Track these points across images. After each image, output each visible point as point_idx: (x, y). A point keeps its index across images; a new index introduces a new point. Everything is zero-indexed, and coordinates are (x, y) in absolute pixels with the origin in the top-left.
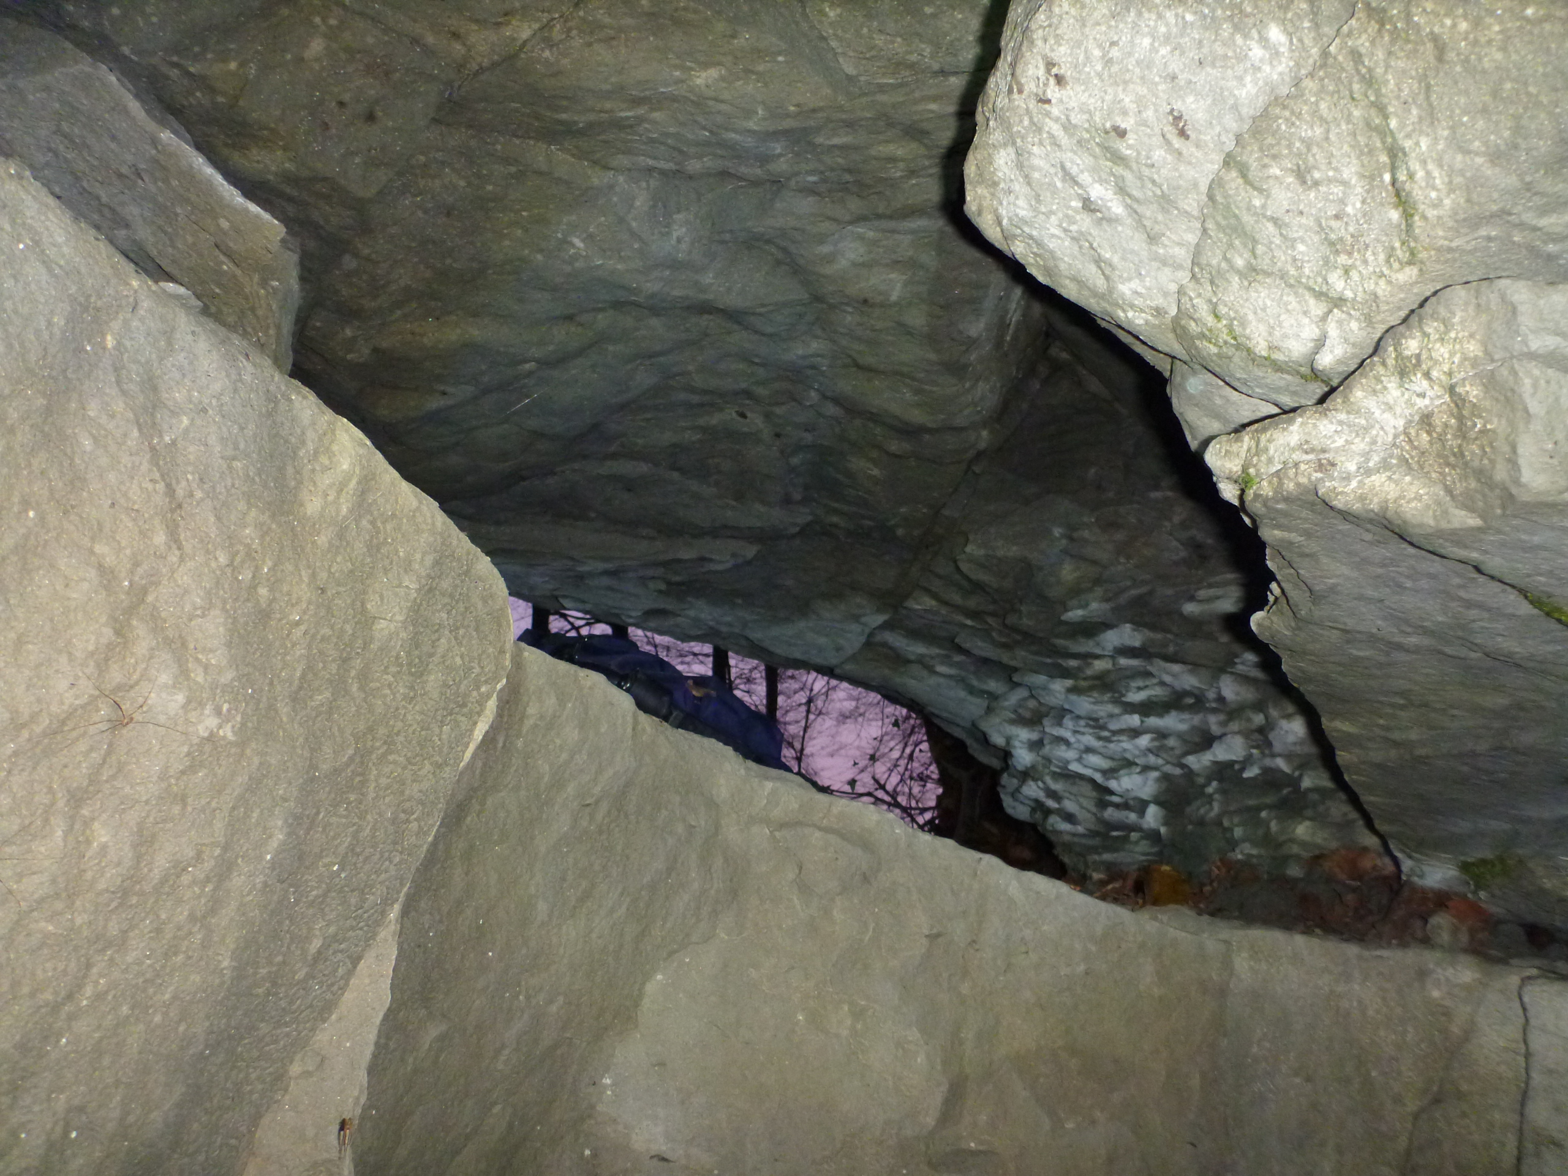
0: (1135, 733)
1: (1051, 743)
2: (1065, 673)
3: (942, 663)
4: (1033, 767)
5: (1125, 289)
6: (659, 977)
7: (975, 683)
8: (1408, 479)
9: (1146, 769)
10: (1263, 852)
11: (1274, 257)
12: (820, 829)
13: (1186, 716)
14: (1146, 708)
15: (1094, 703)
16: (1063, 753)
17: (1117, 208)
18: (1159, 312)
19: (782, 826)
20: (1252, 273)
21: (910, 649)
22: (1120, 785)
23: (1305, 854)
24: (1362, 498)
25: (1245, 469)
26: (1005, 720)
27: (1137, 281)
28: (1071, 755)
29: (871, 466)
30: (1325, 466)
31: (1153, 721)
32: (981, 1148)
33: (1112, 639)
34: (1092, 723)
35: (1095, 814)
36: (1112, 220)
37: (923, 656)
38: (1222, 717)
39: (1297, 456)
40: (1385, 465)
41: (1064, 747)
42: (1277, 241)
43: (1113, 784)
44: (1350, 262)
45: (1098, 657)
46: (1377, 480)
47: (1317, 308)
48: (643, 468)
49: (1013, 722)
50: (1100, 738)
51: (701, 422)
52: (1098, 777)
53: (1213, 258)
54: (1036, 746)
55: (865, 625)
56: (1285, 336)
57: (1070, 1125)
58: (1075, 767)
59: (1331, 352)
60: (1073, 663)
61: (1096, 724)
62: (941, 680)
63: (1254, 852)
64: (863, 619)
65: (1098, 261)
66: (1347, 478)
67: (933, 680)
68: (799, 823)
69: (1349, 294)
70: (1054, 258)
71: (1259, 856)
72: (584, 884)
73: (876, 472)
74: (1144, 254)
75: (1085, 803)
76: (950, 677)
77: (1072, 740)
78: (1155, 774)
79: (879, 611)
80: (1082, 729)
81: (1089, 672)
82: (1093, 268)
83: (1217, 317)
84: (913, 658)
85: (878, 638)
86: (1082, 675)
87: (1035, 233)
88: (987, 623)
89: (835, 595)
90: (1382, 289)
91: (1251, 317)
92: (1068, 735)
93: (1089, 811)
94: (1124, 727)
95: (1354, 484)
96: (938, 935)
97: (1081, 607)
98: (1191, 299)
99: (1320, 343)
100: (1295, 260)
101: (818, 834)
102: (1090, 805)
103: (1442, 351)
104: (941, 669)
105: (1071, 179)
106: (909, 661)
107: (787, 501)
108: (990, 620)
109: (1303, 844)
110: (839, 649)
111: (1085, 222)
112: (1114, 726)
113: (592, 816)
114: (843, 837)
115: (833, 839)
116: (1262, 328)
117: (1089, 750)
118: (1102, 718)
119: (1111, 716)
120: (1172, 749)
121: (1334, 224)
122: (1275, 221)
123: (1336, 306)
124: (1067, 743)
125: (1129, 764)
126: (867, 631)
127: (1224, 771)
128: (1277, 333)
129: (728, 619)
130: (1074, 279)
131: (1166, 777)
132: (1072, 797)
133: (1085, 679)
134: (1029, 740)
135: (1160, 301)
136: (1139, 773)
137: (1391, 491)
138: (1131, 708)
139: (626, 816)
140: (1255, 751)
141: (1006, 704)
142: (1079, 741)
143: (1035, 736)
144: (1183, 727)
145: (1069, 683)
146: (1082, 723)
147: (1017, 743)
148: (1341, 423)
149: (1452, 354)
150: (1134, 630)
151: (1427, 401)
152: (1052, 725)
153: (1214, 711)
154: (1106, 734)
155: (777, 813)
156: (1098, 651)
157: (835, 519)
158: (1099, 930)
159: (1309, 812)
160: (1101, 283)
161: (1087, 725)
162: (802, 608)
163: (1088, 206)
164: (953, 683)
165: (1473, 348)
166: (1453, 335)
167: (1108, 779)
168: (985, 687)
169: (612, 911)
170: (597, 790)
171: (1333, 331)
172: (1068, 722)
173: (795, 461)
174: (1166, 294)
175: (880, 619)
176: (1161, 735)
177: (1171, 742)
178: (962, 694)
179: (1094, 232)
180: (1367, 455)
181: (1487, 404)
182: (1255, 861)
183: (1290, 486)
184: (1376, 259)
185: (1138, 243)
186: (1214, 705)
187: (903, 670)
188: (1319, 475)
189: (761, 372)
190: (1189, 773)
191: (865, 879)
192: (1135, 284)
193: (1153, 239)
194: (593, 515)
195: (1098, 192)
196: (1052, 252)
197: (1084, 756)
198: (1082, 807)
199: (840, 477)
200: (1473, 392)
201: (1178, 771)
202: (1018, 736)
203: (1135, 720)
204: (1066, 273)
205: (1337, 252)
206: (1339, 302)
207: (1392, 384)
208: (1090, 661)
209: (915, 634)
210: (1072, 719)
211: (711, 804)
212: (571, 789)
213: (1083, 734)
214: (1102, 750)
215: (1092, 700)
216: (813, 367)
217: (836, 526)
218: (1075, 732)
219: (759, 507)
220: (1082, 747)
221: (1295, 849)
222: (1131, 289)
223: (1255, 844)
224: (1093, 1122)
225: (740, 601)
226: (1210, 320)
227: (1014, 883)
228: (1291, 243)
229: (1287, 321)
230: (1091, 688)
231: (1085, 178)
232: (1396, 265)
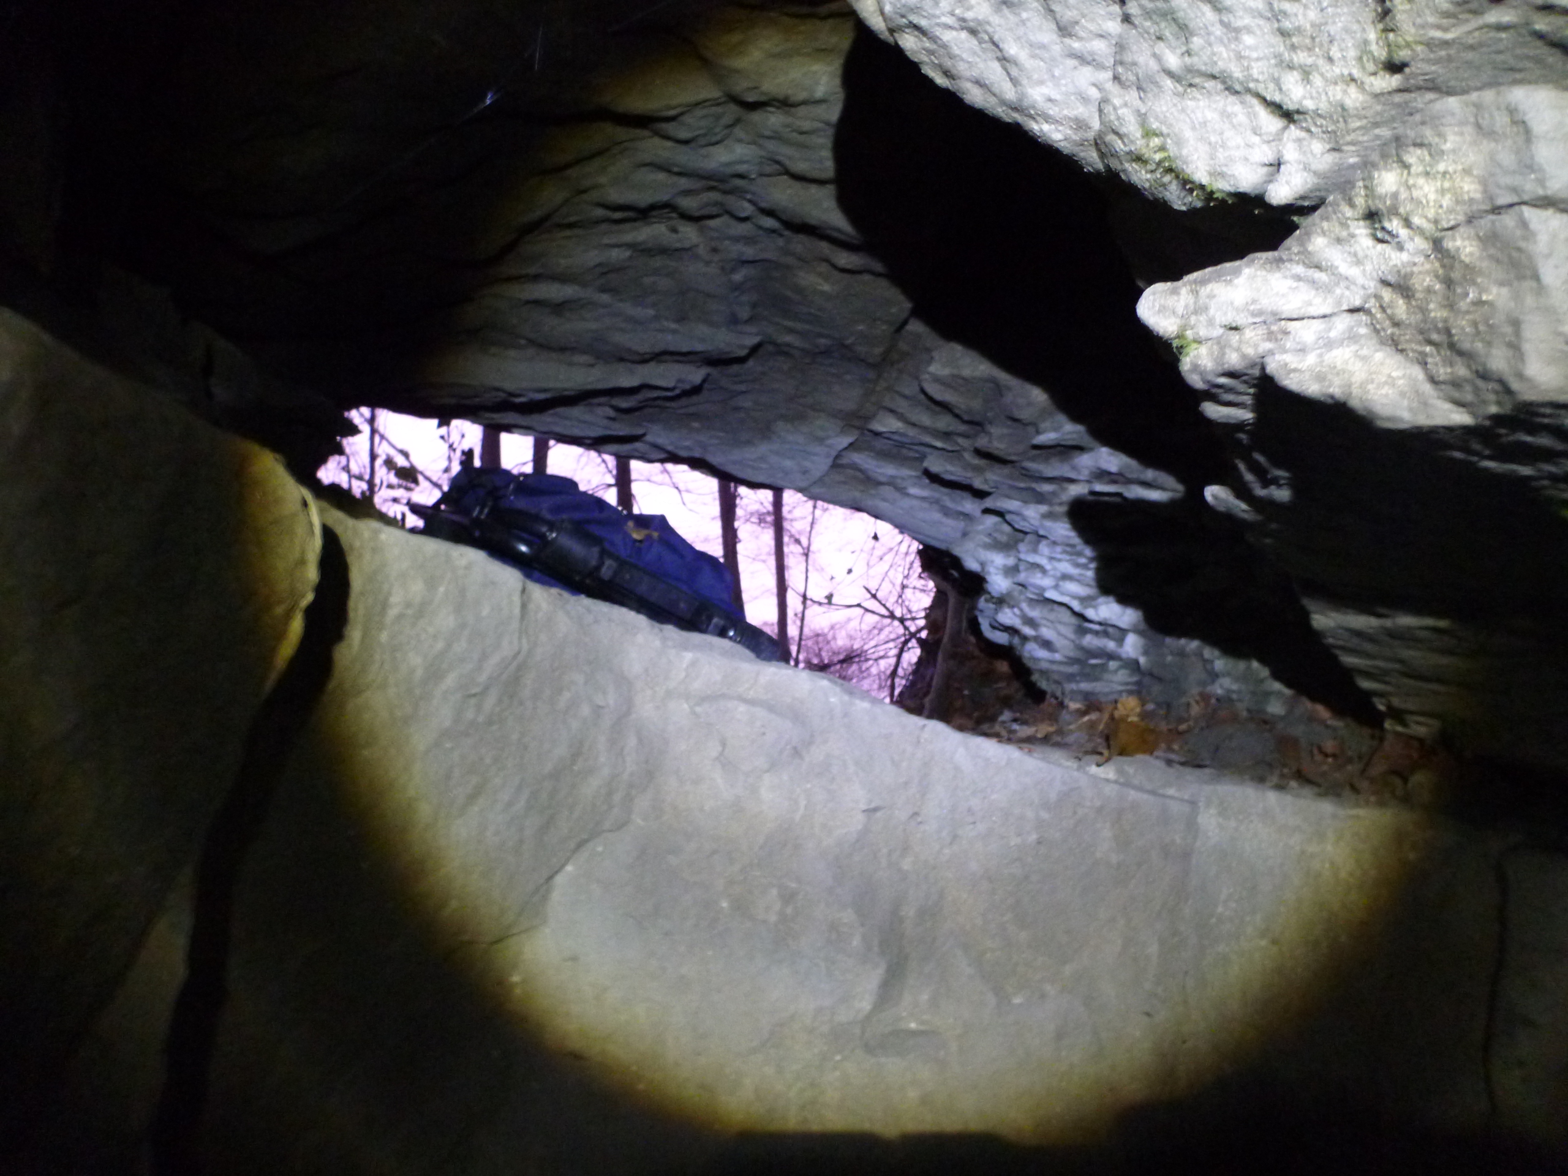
1: (1027, 569)
2: (1040, 498)
3: (914, 485)
4: (1009, 594)
5: (1037, 94)
6: (569, 868)
7: (949, 503)
8: (1379, 356)
10: (1243, 687)
11: (1214, 54)
12: (746, 701)
16: (1038, 580)
18: (1080, 124)
19: (704, 699)
20: (1188, 75)
21: (879, 471)
22: (1097, 614)
24: (1320, 378)
25: (1181, 330)
26: (979, 545)
27: (1050, 84)
28: (1046, 582)
29: (820, 281)
32: (922, 1028)
33: (1087, 463)
34: (1068, 549)
35: (1073, 641)
37: (892, 477)
41: (1039, 575)
42: (1218, 30)
43: (1090, 613)
44: (1310, 61)
45: (1071, 481)
46: (1342, 356)
47: (1271, 123)
48: (568, 291)
49: (987, 547)
50: (1077, 565)
51: (628, 238)
52: (1076, 605)
53: (1142, 55)
54: (1011, 571)
55: (829, 446)
56: (1231, 159)
57: (1017, 1000)
58: (1051, 594)
59: (1287, 183)
60: (1047, 488)
61: (1073, 550)
62: (915, 503)
63: (1235, 687)
64: (829, 442)
65: (1002, 59)
66: (1302, 350)
67: (906, 503)
68: (724, 696)
69: (1309, 104)
70: (951, 57)
71: (1239, 692)
72: (475, 780)
73: (826, 288)
74: (1057, 49)
75: (1063, 629)
76: (923, 499)
77: (1048, 567)
79: (843, 431)
80: (1059, 556)
81: (1063, 497)
82: (996, 66)
83: (1148, 134)
84: (883, 479)
85: (844, 461)
86: (1058, 501)
87: (924, 23)
88: (958, 444)
89: (797, 418)
90: (1353, 98)
91: (1188, 134)
92: (1043, 561)
93: (1066, 638)
95: (1311, 359)
96: (875, 810)
97: (1055, 430)
98: (1115, 109)
99: (1274, 170)
100: (1240, 57)
101: (742, 708)
102: (1069, 632)
103: (1427, 190)
104: (913, 491)
106: (880, 484)
107: (734, 321)
108: (960, 440)
110: (805, 472)
113: (479, 708)
114: (771, 709)
115: (760, 713)
116: (1203, 149)
117: (1065, 577)
123: (1293, 121)
124: (1044, 571)
126: (834, 453)
128: (1221, 155)
129: (687, 443)
130: (978, 83)
132: (1049, 624)
133: (1056, 504)
134: (1005, 566)
135: (1080, 111)
137: (1358, 373)
139: (521, 703)
141: (981, 527)
142: (1055, 569)
143: (1011, 561)
145: (1044, 508)
146: (1059, 549)
147: (992, 570)
148: (1298, 278)
149: (1442, 192)
150: (1111, 454)
151: (1404, 257)
152: (1028, 552)
155: (696, 685)
156: (1073, 475)
157: (789, 338)
158: (1053, 796)
160: (1008, 86)
161: (1065, 552)
162: (765, 431)
164: (926, 505)
165: (1468, 187)
166: (1441, 167)
167: (1086, 607)
168: (960, 508)
169: (510, 805)
170: (482, 678)
171: (1290, 153)
172: (1043, 547)
173: (738, 277)
174: (1085, 99)
175: (845, 441)
178: (937, 516)
179: (995, 19)
181: (1485, 264)
182: (1234, 696)
183: (1234, 357)
185: (1047, 34)
187: (873, 492)
188: (1268, 345)
189: (684, 183)
191: (796, 753)
192: (1048, 89)
193: (1064, 29)
194: (523, 342)
196: (945, 46)
197: (1061, 583)
198: (1059, 634)
199: (789, 293)
200: (1464, 246)
202: (992, 562)
204: (967, 74)
205: (1293, 48)
206: (1296, 116)
207: (1361, 231)
208: (1066, 485)
209: (885, 455)
210: (1048, 545)
211: (624, 682)
212: (450, 680)
213: (1059, 560)
214: (1079, 578)
216: (741, 176)
217: (788, 345)
218: (1051, 559)
219: (703, 330)
220: (1058, 574)
222: (1043, 95)
223: (1237, 679)
224: (1043, 996)
225: (696, 425)
227: (961, 750)
228: (1234, 32)
229: (1235, 139)
232: (1371, 67)
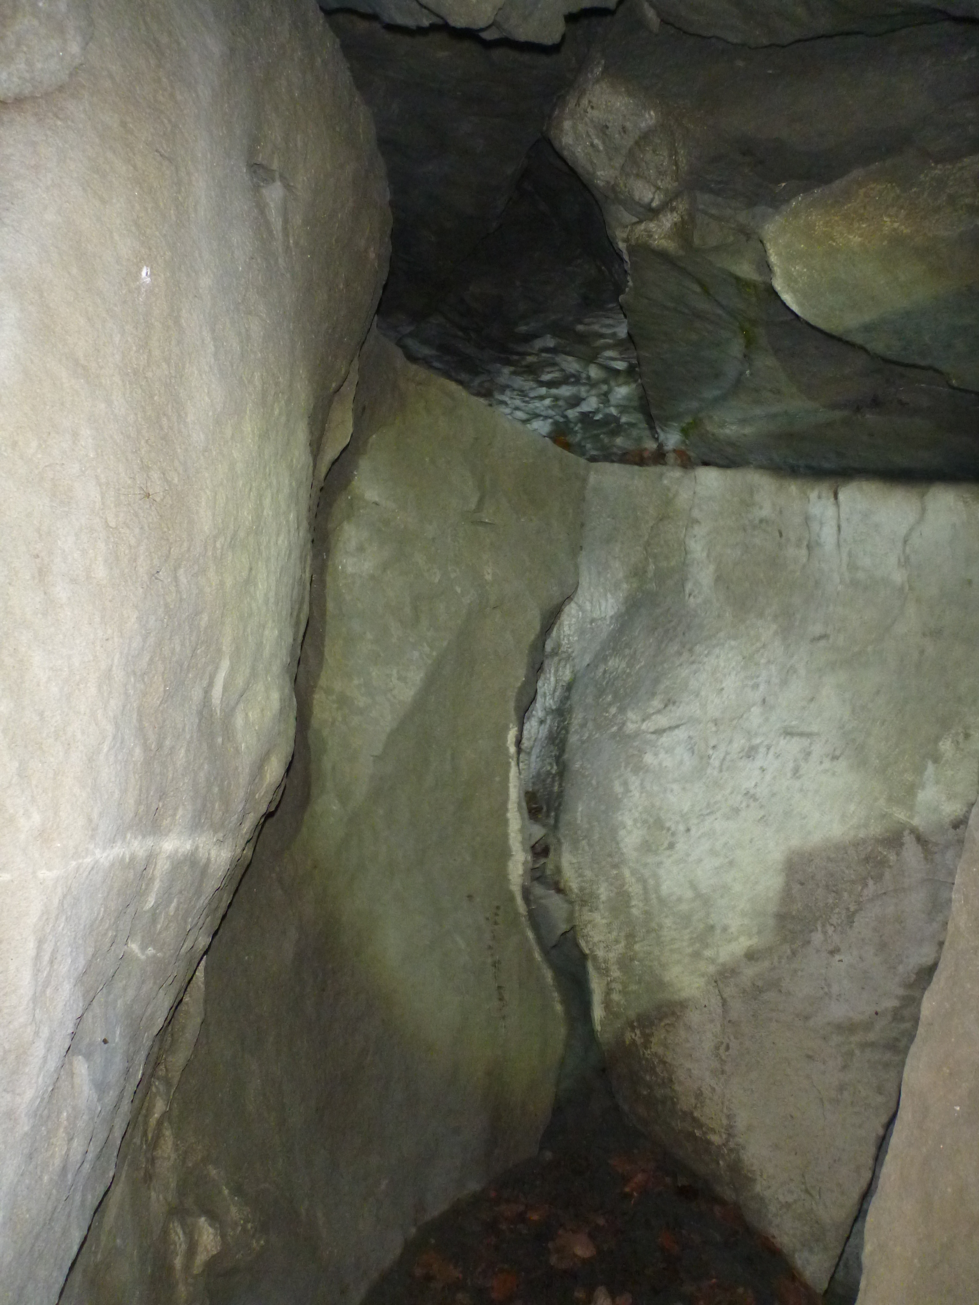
0: (542, 398)
2: (511, 363)
5: (598, 173)
8: (670, 241)
9: (546, 417)
11: (644, 172)
13: (570, 388)
14: (551, 384)
15: (523, 380)
17: (601, 148)
18: (608, 182)
20: (638, 176)
23: (620, 452)
24: (658, 246)
25: (628, 236)
30: (650, 236)
31: (554, 391)
33: (538, 344)
36: (599, 151)
38: (587, 388)
39: (643, 233)
40: (664, 238)
42: (645, 168)
44: (663, 178)
45: (530, 354)
46: (662, 241)
47: (653, 189)
50: (524, 402)
53: (627, 169)
56: (644, 196)
59: (655, 203)
60: (516, 357)
61: (523, 393)
64: (400, 329)
65: (592, 163)
66: (655, 240)
69: (662, 187)
70: (577, 159)
73: (432, 239)
74: (607, 164)
77: (509, 402)
78: (550, 420)
79: (410, 324)
80: (515, 397)
81: (524, 363)
82: (589, 164)
83: (626, 187)
86: (520, 365)
87: (572, 150)
90: (670, 187)
91: (635, 189)
94: (536, 395)
95: (657, 242)
97: (525, 325)
98: (618, 180)
99: (652, 200)
100: (649, 174)
105: (588, 135)
109: (619, 448)
111: (590, 150)
112: (532, 394)
116: (638, 193)
118: (526, 390)
119: (532, 389)
120: (560, 407)
121: (660, 167)
122: (646, 162)
123: (658, 190)
125: (536, 416)
127: (586, 418)
128: (641, 195)
130: (582, 167)
131: (556, 423)
133: (522, 367)
135: (608, 179)
136: (543, 420)
137: (665, 244)
138: (542, 384)
140: (601, 405)
144: (568, 394)
145: (512, 369)
146: (515, 393)
148: (655, 224)
150: (552, 338)
151: (676, 219)
153: (584, 384)
154: (527, 399)
156: (529, 350)
159: (622, 434)
160: (591, 170)
161: (518, 395)
163: (592, 145)
165: (687, 206)
166: (683, 202)
171: (656, 197)
172: (508, 392)
174: (611, 177)
175: (408, 330)
176: (556, 398)
177: (561, 403)
179: (592, 153)
180: (661, 234)
181: (689, 221)
183: (640, 242)
184: (669, 178)
185: (605, 160)
186: (584, 381)
190: (567, 421)
192: (602, 173)
193: (610, 159)
195: (596, 141)
196: (577, 157)
197: (514, 412)
200: (686, 218)
201: (562, 420)
203: (543, 391)
204: (580, 164)
205: (660, 175)
206: (658, 188)
207: (669, 214)
208: (525, 356)
210: (510, 391)
213: (515, 399)
214: (524, 408)
215: (523, 378)
220: (513, 406)
221: (615, 450)
222: (600, 174)
223: (597, 450)
226: (623, 188)
228: (649, 169)
229: (645, 192)
230: (524, 372)
231: (593, 137)
232: (673, 181)
